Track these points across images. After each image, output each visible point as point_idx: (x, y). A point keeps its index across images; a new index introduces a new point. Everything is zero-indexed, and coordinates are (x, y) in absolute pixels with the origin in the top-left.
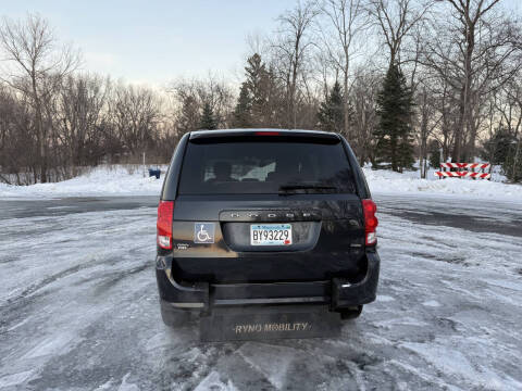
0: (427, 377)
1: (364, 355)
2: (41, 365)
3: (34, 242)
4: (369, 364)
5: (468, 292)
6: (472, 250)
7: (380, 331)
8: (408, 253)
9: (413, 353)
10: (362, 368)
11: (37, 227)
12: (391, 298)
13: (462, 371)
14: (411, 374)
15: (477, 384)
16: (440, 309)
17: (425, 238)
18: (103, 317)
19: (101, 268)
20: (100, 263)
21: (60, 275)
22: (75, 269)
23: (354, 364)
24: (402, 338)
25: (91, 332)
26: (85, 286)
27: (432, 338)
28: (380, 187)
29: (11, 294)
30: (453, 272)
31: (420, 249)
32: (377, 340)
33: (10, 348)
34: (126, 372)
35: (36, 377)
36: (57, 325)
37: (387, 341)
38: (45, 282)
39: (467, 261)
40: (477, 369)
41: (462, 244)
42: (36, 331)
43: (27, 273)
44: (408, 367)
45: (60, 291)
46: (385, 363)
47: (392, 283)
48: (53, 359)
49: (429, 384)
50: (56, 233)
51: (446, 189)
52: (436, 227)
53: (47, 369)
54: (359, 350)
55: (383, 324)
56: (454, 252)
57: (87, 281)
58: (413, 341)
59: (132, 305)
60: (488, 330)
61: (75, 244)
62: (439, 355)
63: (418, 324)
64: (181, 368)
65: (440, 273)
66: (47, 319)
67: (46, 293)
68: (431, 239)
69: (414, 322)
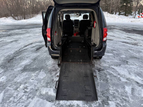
0: (115, 75)
1: (100, 68)
2: (23, 66)
3: (22, 36)
4: (101, 71)
5: (135, 54)
6: (141, 41)
7: (106, 63)
8: (121, 42)
9: (114, 69)
10: (99, 71)
11: (22, 32)
12: (112, 55)
13: (125, 74)
14: (111, 74)
15: (128, 77)
16: (125, 58)
17: (128, 37)
18: (38, 56)
19: (38, 44)
20: (38, 42)
21: (28, 45)
22: (31, 44)
23: (97, 70)
24: (112, 65)
25: (35, 59)
26: (34, 48)
27: (120, 65)
28: (119, 21)
29: (16, 50)
30: (133, 48)
31: (125, 41)
32: (105, 65)
33: (16, 62)
34: (42, 69)
35: (22, 69)
36: (27, 57)
37: (107, 65)
38: (24, 47)
39: (138, 45)
40: (130, 74)
41: (139, 39)
42: (22, 59)
43: (20, 45)
44: (111, 72)
45: (28, 49)
46: (105, 71)
47: (114, 50)
48: (26, 65)
49: (115, 76)
50: (27, 34)
51: (140, 22)
52: (132, 34)
53: (25, 67)
54: (99, 67)
55: (108, 61)
56: (135, 42)
57: (34, 47)
58: (115, 66)
59: (45, 53)
60: (136, 64)
61: (32, 37)
62: (120, 70)
63: (117, 62)
64: (55, 69)
65: (129, 48)
66: (25, 56)
67: (25, 50)
68: (130, 38)
69: (116, 61)
